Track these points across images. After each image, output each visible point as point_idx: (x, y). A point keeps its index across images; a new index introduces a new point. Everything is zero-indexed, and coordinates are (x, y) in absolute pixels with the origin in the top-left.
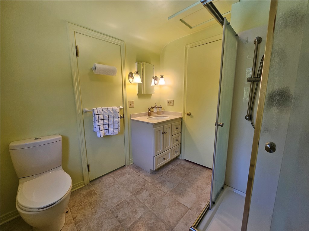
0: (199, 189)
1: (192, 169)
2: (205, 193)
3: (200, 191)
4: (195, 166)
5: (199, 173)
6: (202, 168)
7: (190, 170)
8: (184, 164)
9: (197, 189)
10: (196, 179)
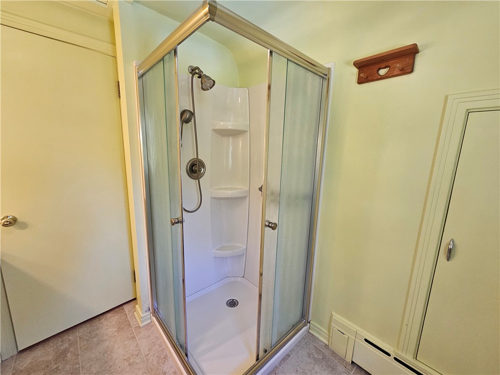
0: (132, 360)
1: (71, 349)
2: (148, 353)
3: (138, 361)
4: (71, 337)
5: (95, 340)
6: (88, 325)
7: (69, 355)
8: (31, 363)
9: (130, 364)
10: (106, 355)
